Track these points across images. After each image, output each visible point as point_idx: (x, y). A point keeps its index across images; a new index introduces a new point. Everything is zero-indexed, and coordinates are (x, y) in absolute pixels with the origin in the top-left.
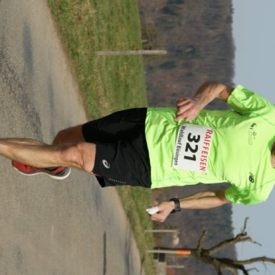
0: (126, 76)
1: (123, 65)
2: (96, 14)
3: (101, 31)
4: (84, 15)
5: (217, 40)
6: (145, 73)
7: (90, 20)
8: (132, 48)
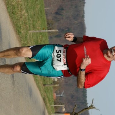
0: (41, 41)
1: (39, 36)
2: (28, 15)
3: (30, 22)
4: (23, 16)
5: (79, 25)
6: (49, 39)
7: (25, 18)
8: (43, 29)
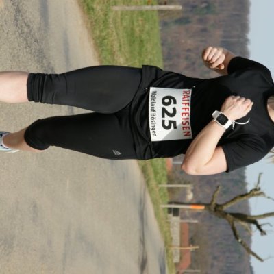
0: (141, 31)
1: (138, 20)
6: (160, 28)
8: (148, 3)
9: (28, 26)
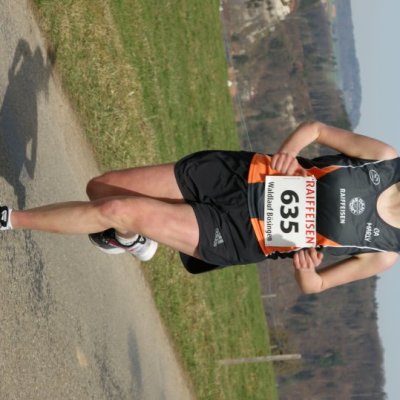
0: (255, 389)
1: (249, 377)
2: (214, 316)
3: (221, 336)
4: (200, 317)
5: (361, 341)
6: (277, 385)
7: (207, 323)
8: (260, 354)
9: (118, 388)
